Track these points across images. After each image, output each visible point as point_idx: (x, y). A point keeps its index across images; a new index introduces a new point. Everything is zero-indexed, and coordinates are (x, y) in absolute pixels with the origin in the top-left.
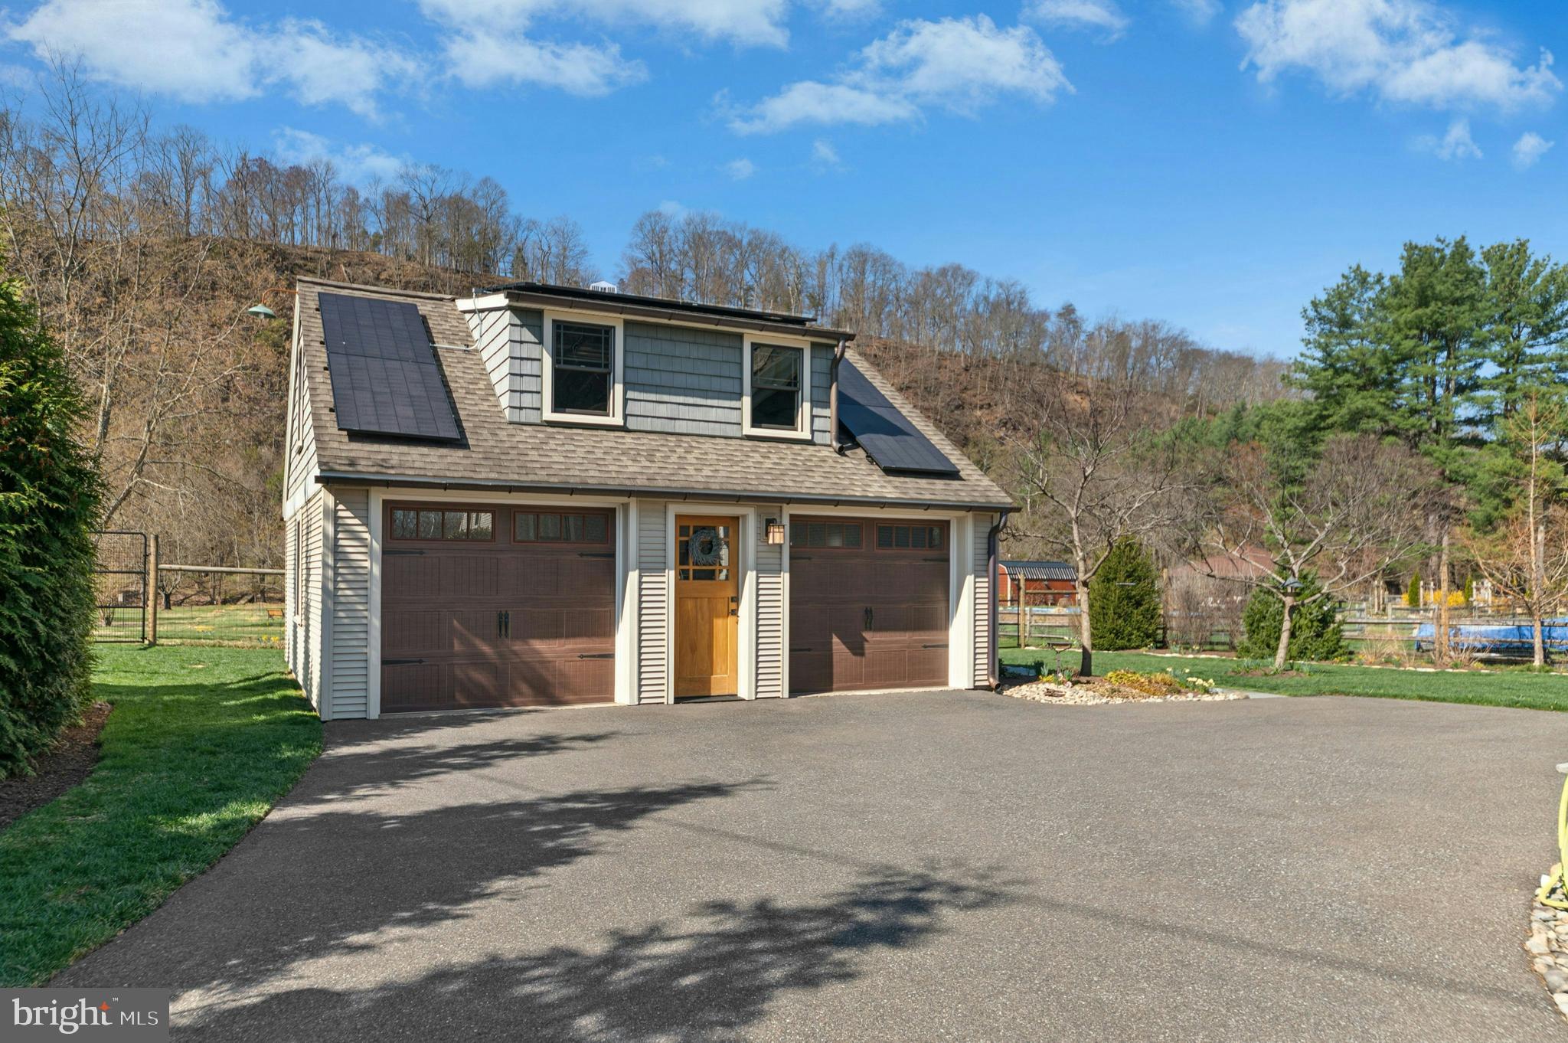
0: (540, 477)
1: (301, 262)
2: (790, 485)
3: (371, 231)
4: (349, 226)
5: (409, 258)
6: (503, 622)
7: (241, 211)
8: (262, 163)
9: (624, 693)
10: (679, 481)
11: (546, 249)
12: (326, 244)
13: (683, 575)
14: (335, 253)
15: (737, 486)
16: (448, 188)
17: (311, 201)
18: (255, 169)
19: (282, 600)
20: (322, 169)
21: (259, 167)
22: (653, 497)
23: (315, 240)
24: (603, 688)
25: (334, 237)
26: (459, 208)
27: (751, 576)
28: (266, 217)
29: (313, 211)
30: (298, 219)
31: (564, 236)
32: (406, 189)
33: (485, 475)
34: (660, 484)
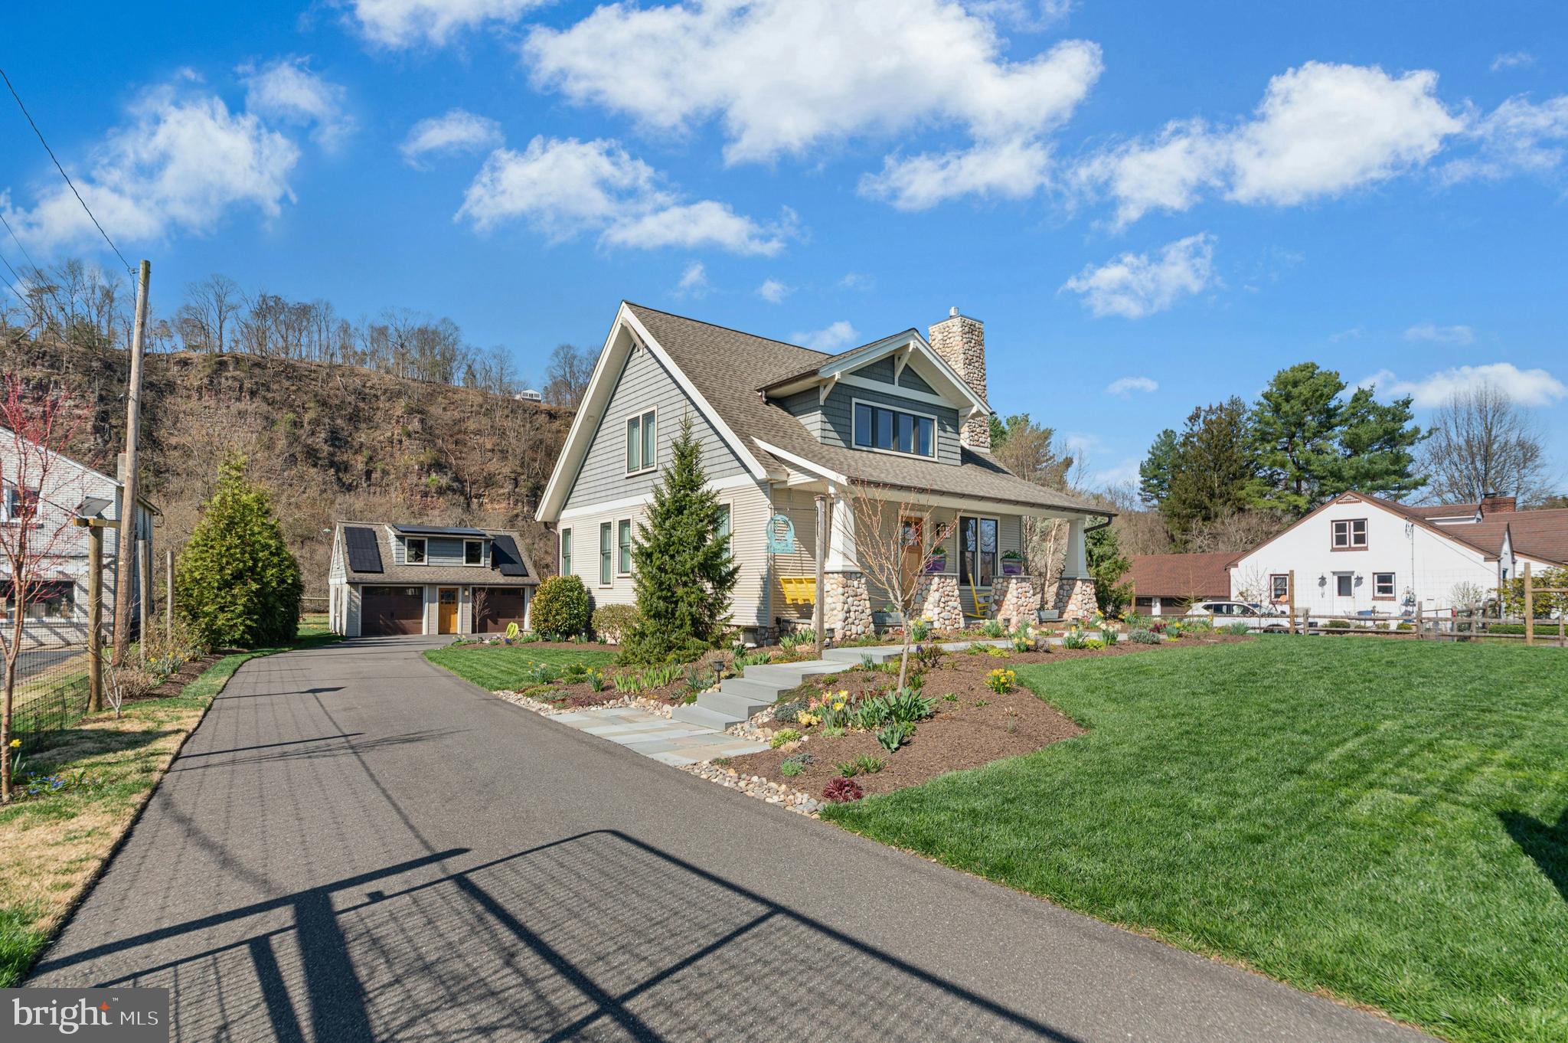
0: (402, 580)
1: (307, 373)
2: (471, 580)
3: (359, 349)
4: (343, 347)
5: (388, 372)
6: (392, 615)
7: (262, 336)
8: (277, 299)
9: (424, 632)
10: (440, 580)
11: (488, 368)
12: (326, 362)
13: (441, 603)
14: (332, 367)
15: (455, 581)
16: (418, 323)
17: (315, 328)
18: (272, 304)
19: (328, 612)
20: (323, 307)
21: (275, 302)
22: (432, 585)
23: (317, 357)
24: (420, 631)
25: (332, 355)
26: (427, 338)
27: (460, 604)
28: (280, 340)
29: (316, 337)
30: (304, 340)
31: (501, 358)
32: (386, 323)
33: (387, 580)
34: (434, 581)
